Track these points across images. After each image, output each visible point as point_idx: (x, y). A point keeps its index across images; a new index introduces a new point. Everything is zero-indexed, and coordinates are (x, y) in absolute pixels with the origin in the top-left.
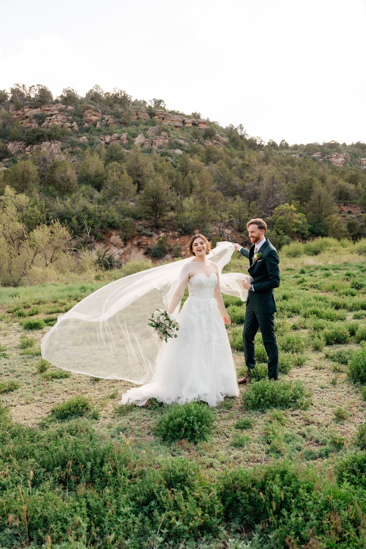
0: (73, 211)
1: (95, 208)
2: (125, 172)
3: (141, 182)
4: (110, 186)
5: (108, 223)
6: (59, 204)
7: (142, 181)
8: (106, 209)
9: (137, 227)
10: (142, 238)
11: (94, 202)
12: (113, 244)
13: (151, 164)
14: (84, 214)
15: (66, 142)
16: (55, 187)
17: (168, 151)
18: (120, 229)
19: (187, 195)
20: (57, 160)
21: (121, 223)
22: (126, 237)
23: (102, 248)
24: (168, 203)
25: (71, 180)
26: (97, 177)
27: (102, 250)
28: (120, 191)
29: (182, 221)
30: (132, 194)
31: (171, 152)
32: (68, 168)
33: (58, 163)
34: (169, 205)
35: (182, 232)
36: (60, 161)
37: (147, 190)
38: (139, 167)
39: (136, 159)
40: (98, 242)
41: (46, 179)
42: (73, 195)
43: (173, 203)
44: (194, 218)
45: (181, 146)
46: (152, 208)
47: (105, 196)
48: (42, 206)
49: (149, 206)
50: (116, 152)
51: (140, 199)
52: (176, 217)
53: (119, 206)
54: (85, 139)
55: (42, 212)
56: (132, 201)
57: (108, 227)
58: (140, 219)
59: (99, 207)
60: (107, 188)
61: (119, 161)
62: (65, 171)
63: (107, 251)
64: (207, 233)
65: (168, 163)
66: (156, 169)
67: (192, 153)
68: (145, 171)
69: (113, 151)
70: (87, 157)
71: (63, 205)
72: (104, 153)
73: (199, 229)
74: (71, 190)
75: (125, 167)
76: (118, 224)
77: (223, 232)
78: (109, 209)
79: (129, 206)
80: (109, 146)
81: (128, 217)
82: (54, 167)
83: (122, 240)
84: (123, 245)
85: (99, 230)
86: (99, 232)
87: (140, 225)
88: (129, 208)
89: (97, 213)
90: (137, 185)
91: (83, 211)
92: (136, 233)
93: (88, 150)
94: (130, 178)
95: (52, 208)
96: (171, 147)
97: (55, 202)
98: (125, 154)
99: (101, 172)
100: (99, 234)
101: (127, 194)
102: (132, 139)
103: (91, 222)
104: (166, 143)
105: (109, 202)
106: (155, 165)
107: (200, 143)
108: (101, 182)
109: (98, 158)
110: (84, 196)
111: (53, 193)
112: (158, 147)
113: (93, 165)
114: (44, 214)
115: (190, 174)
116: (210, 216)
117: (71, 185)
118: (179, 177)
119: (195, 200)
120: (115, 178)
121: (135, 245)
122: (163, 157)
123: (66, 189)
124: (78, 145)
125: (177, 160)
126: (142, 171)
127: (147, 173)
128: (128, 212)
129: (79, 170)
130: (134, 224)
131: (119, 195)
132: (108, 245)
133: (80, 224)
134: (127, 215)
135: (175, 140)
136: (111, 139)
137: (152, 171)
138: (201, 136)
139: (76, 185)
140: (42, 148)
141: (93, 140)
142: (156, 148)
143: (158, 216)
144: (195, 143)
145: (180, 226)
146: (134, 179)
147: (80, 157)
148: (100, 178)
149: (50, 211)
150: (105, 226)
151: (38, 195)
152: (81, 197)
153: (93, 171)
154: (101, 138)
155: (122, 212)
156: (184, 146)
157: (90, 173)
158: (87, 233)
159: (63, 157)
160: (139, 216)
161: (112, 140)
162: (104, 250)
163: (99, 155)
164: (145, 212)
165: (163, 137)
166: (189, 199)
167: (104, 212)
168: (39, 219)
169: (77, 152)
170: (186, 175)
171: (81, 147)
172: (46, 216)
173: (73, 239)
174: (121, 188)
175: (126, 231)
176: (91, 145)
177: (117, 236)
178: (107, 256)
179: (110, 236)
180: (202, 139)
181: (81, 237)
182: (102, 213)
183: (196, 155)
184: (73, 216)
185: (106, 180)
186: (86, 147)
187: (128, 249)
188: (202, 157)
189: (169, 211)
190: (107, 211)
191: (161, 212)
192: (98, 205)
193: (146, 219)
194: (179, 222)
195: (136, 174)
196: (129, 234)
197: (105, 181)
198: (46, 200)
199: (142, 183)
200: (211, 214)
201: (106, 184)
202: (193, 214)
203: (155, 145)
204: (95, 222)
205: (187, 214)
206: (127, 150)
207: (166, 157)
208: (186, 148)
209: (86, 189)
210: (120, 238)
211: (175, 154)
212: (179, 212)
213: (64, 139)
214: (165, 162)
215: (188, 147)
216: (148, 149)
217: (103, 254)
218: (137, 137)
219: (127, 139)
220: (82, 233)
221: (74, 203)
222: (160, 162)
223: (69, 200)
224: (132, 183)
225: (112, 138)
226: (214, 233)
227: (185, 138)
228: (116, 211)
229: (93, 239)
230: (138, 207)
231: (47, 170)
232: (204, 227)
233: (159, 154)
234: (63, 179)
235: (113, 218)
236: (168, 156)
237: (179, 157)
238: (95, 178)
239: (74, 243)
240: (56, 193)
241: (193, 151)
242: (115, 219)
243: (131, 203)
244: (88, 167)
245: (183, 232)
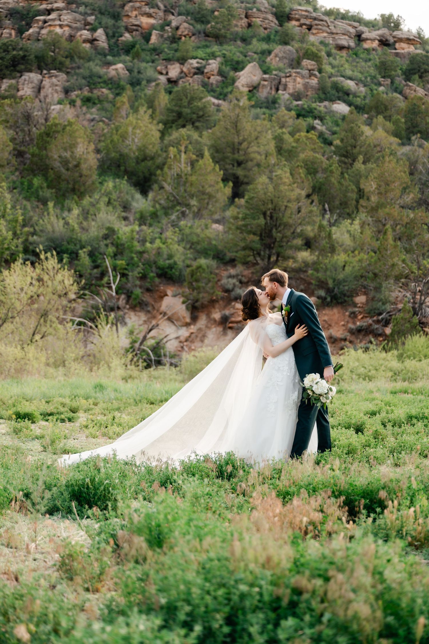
0: (84, 237)
1: (132, 231)
2: (207, 154)
3: (241, 178)
4: (169, 184)
5: (158, 268)
6: (53, 219)
7: (245, 176)
8: (157, 235)
9: (224, 281)
10: (234, 307)
11: (131, 219)
12: (165, 314)
13: (270, 136)
14: (107, 245)
15: (77, 74)
16: (46, 179)
17: (314, 105)
18: (186, 284)
19: (349, 214)
20: (54, 118)
21: (189, 270)
22: (197, 301)
23: (141, 322)
24: (298, 230)
25: (84, 166)
26: (143, 160)
27: (142, 328)
28: (192, 196)
29: (328, 273)
30: (218, 205)
31: (322, 109)
32: (79, 140)
33: (56, 125)
34: (301, 235)
35: (325, 298)
36: (61, 121)
37: (251, 198)
38: (240, 144)
39: (236, 124)
40: (133, 308)
41: (28, 162)
42: (86, 201)
43: (310, 230)
44: (357, 268)
45: (348, 95)
46: (261, 239)
47: (157, 206)
48: (17, 221)
49: (254, 234)
50: (190, 103)
51: (236, 218)
52: (314, 263)
53: (187, 231)
54: (120, 71)
55: (15, 234)
56: (217, 222)
57: (159, 276)
58: (232, 262)
59: (141, 231)
60: (162, 188)
61: (197, 124)
62: (72, 146)
63: (151, 330)
64: (384, 304)
65: (310, 135)
66: (279, 150)
67: (373, 113)
68: (254, 152)
69: (185, 102)
70: (123, 113)
71: (61, 222)
72: (163, 105)
73: (365, 294)
74: (82, 189)
75: (209, 143)
76: (181, 271)
77: (421, 304)
78: (163, 236)
79: (209, 233)
80: (176, 89)
81: (205, 258)
82: (48, 135)
83: (187, 308)
84: (188, 320)
85: (138, 282)
86: (136, 286)
87: (230, 276)
88: (208, 238)
89: (136, 243)
90: (231, 184)
91: (106, 237)
92: (220, 294)
93: (124, 98)
94: (217, 167)
95: (37, 228)
96: (323, 96)
97: (46, 213)
98: (213, 108)
99: (151, 150)
100: (138, 291)
101: (208, 204)
102: (232, 73)
103: (121, 263)
104: (312, 87)
105: (164, 221)
106: (279, 140)
107: (396, 90)
108: (151, 174)
109: (147, 117)
110: (109, 203)
111: (41, 193)
112: (291, 95)
113: (134, 134)
114: (20, 240)
115: (359, 165)
116: (393, 265)
117: (83, 178)
118: (332, 172)
119: (363, 225)
120: (183, 166)
121: (215, 321)
122: (300, 120)
123: (71, 186)
124: (105, 82)
125: (335, 129)
126: (245, 154)
127: (259, 157)
128: (205, 245)
129: (103, 144)
130: (216, 274)
131: (188, 206)
132: (154, 317)
133: (97, 267)
134: (204, 253)
135: (334, 79)
136: (182, 72)
137: (271, 155)
138: (399, 72)
139: (95, 177)
140: (20, 87)
141: (139, 72)
142: (287, 96)
143: (273, 258)
144: (382, 88)
145: (322, 284)
146: (225, 170)
147: (106, 110)
148: (150, 163)
149: (33, 234)
150: (152, 275)
151: (8, 196)
152: (102, 205)
153: (134, 148)
154: (159, 68)
155: (193, 244)
156: (355, 96)
157: (126, 151)
158: (110, 288)
159: (70, 113)
160: (229, 255)
161: (183, 75)
162: (144, 328)
163: (150, 111)
164: (244, 249)
165: (305, 72)
166: (351, 224)
167: (151, 243)
168: (8, 249)
169: (101, 98)
170: (352, 165)
171: (110, 89)
172: (23, 243)
173: (80, 297)
174: (193, 190)
175: (198, 288)
176: (135, 83)
177: (177, 298)
178: (151, 342)
179: (161, 298)
180: (400, 80)
181: (98, 294)
182: (148, 245)
183: (381, 118)
184: (82, 247)
185: (162, 169)
186: (123, 89)
187: (200, 329)
188: (396, 123)
189: (299, 249)
190: (158, 241)
191: (280, 249)
192: (140, 225)
193: (246, 263)
194: (320, 275)
195: (233, 160)
196: (205, 295)
197: (159, 172)
198: (25, 208)
199: (246, 180)
200: (396, 260)
201: (160, 178)
202: (357, 258)
203: (285, 89)
204: (131, 263)
205: (341, 258)
206: (217, 98)
207: (310, 120)
208: (358, 101)
209: (115, 187)
210: (183, 303)
211: (331, 113)
212: (323, 252)
213: (72, 68)
214: (303, 134)
215: (365, 97)
216: (266, 98)
217: (141, 336)
218: (243, 69)
219: (220, 73)
220: (99, 286)
221: (86, 219)
222: (292, 134)
223: (76, 211)
224: (220, 180)
225: (185, 69)
226: (400, 306)
227: (360, 75)
228: (179, 242)
229: (122, 302)
230: (231, 236)
231: (32, 140)
232: (378, 289)
233: (293, 113)
234: (65, 162)
235: (170, 257)
236: (315, 118)
237: (340, 122)
238: (137, 163)
239: (80, 307)
240: (48, 193)
241: (377, 108)
242: (176, 259)
243: (215, 226)
244: (124, 137)
245: (329, 299)
